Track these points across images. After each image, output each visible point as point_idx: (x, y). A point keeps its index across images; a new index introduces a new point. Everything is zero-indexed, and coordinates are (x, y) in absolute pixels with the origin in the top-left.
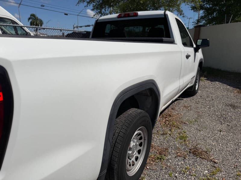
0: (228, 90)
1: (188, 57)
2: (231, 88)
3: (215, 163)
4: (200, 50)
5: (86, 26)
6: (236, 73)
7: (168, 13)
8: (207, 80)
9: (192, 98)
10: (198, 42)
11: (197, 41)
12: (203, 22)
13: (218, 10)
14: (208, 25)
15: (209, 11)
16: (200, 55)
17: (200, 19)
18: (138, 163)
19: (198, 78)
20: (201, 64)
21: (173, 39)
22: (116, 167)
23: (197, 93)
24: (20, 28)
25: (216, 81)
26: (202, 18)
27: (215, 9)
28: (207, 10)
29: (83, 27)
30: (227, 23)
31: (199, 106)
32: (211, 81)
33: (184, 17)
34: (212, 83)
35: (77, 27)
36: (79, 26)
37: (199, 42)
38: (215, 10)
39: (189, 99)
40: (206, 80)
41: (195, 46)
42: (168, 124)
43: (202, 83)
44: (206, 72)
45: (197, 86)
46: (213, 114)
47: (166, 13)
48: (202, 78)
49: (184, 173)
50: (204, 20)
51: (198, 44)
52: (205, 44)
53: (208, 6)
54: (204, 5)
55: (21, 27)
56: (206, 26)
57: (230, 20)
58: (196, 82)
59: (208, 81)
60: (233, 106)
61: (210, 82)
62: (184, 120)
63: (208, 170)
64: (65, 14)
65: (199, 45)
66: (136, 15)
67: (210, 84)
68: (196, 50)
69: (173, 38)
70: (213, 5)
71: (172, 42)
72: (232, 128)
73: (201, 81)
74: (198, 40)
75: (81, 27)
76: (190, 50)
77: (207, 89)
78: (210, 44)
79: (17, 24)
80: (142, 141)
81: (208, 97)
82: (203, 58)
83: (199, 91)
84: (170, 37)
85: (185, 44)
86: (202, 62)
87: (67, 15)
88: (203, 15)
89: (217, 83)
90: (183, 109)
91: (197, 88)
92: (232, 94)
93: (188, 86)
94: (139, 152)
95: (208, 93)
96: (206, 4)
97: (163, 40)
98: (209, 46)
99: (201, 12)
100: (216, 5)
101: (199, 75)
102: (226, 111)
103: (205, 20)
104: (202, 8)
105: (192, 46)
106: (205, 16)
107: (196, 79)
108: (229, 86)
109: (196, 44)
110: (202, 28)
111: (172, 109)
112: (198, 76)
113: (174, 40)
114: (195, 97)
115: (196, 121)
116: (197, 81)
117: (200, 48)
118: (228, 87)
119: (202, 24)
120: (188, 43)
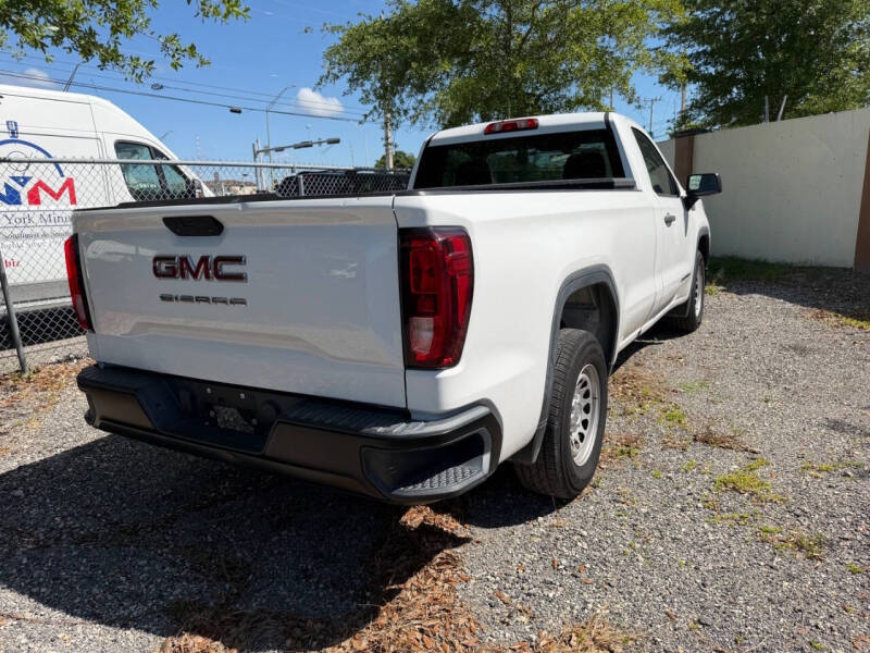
0: (788, 313)
1: (669, 221)
2: (796, 308)
3: (754, 452)
4: (699, 204)
5: (297, 147)
6: (812, 267)
7: (613, 117)
8: (728, 291)
9: (685, 337)
10: (691, 182)
11: (688, 181)
12: (701, 118)
13: (741, 81)
14: (717, 127)
15: (715, 85)
16: (699, 217)
17: (691, 109)
18: (584, 446)
19: (699, 283)
20: (703, 243)
21: (630, 180)
22: (556, 427)
23: (699, 324)
24: (170, 169)
25: (755, 292)
26: (697, 105)
27: (734, 75)
28: (709, 81)
29: (286, 150)
30: (773, 118)
31: (709, 354)
32: (739, 293)
33: (639, 107)
34: (743, 297)
35: (267, 151)
36: (271, 147)
37: (695, 182)
38: (733, 81)
39: (678, 341)
40: (723, 291)
41: (683, 193)
42: (633, 395)
43: (711, 300)
44: (722, 271)
45: (698, 306)
46: (746, 370)
47: (610, 119)
48: (713, 288)
49: (687, 472)
50: (703, 113)
51: (692, 187)
52: (711, 185)
53: (712, 70)
54: (698, 67)
55: (175, 167)
56: (710, 131)
57: (781, 113)
58: (693, 295)
59: (729, 295)
60: (801, 350)
61: (734, 295)
62: (673, 385)
63: (739, 465)
64: (232, 111)
65: (694, 191)
66: (533, 125)
67: (736, 300)
68: (688, 204)
69: (632, 176)
70: (728, 66)
71: (631, 187)
72: (795, 393)
73: (707, 297)
74: (692, 178)
75: (280, 150)
76: (674, 205)
77: (727, 315)
78: (725, 185)
79: (162, 156)
80: (590, 400)
81: (730, 333)
82: (707, 224)
83: (706, 322)
84: (624, 176)
85: (658, 189)
86: (707, 236)
87: (240, 112)
88: (699, 97)
89: (756, 296)
90: (665, 364)
91: (697, 312)
92: (799, 323)
93: (674, 303)
94: (585, 423)
95: (732, 323)
96: (706, 64)
97: (613, 183)
98: (720, 191)
99: (693, 91)
100: (738, 64)
101: (702, 274)
102: (781, 361)
103: (706, 111)
104: (692, 76)
105: (676, 193)
106: (703, 98)
107: (695, 287)
108: (791, 302)
109: (687, 188)
110: (700, 139)
111: (637, 365)
112: (699, 277)
113: (635, 183)
114: (694, 335)
115: (701, 385)
116: (697, 291)
117: (697, 199)
118: (788, 305)
119: (699, 123)
120: (666, 186)
